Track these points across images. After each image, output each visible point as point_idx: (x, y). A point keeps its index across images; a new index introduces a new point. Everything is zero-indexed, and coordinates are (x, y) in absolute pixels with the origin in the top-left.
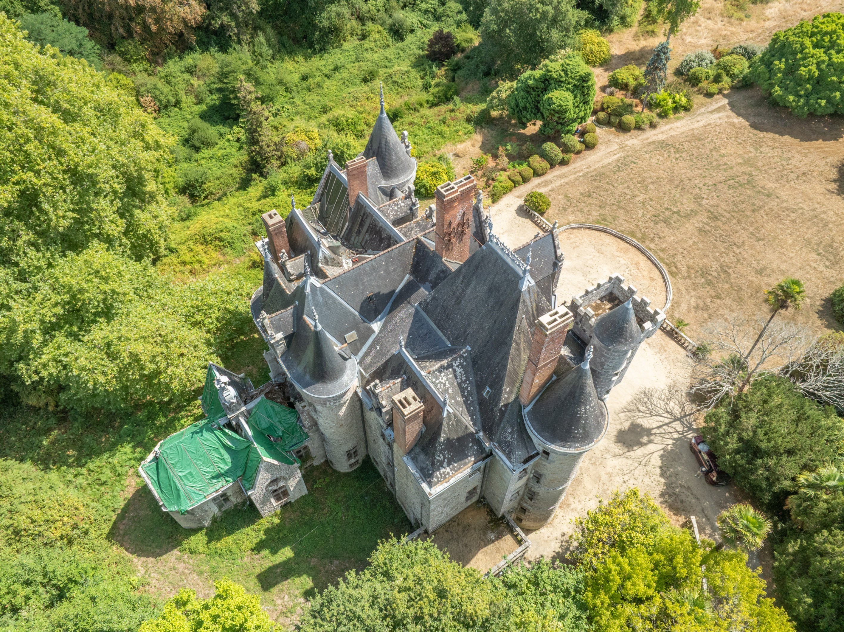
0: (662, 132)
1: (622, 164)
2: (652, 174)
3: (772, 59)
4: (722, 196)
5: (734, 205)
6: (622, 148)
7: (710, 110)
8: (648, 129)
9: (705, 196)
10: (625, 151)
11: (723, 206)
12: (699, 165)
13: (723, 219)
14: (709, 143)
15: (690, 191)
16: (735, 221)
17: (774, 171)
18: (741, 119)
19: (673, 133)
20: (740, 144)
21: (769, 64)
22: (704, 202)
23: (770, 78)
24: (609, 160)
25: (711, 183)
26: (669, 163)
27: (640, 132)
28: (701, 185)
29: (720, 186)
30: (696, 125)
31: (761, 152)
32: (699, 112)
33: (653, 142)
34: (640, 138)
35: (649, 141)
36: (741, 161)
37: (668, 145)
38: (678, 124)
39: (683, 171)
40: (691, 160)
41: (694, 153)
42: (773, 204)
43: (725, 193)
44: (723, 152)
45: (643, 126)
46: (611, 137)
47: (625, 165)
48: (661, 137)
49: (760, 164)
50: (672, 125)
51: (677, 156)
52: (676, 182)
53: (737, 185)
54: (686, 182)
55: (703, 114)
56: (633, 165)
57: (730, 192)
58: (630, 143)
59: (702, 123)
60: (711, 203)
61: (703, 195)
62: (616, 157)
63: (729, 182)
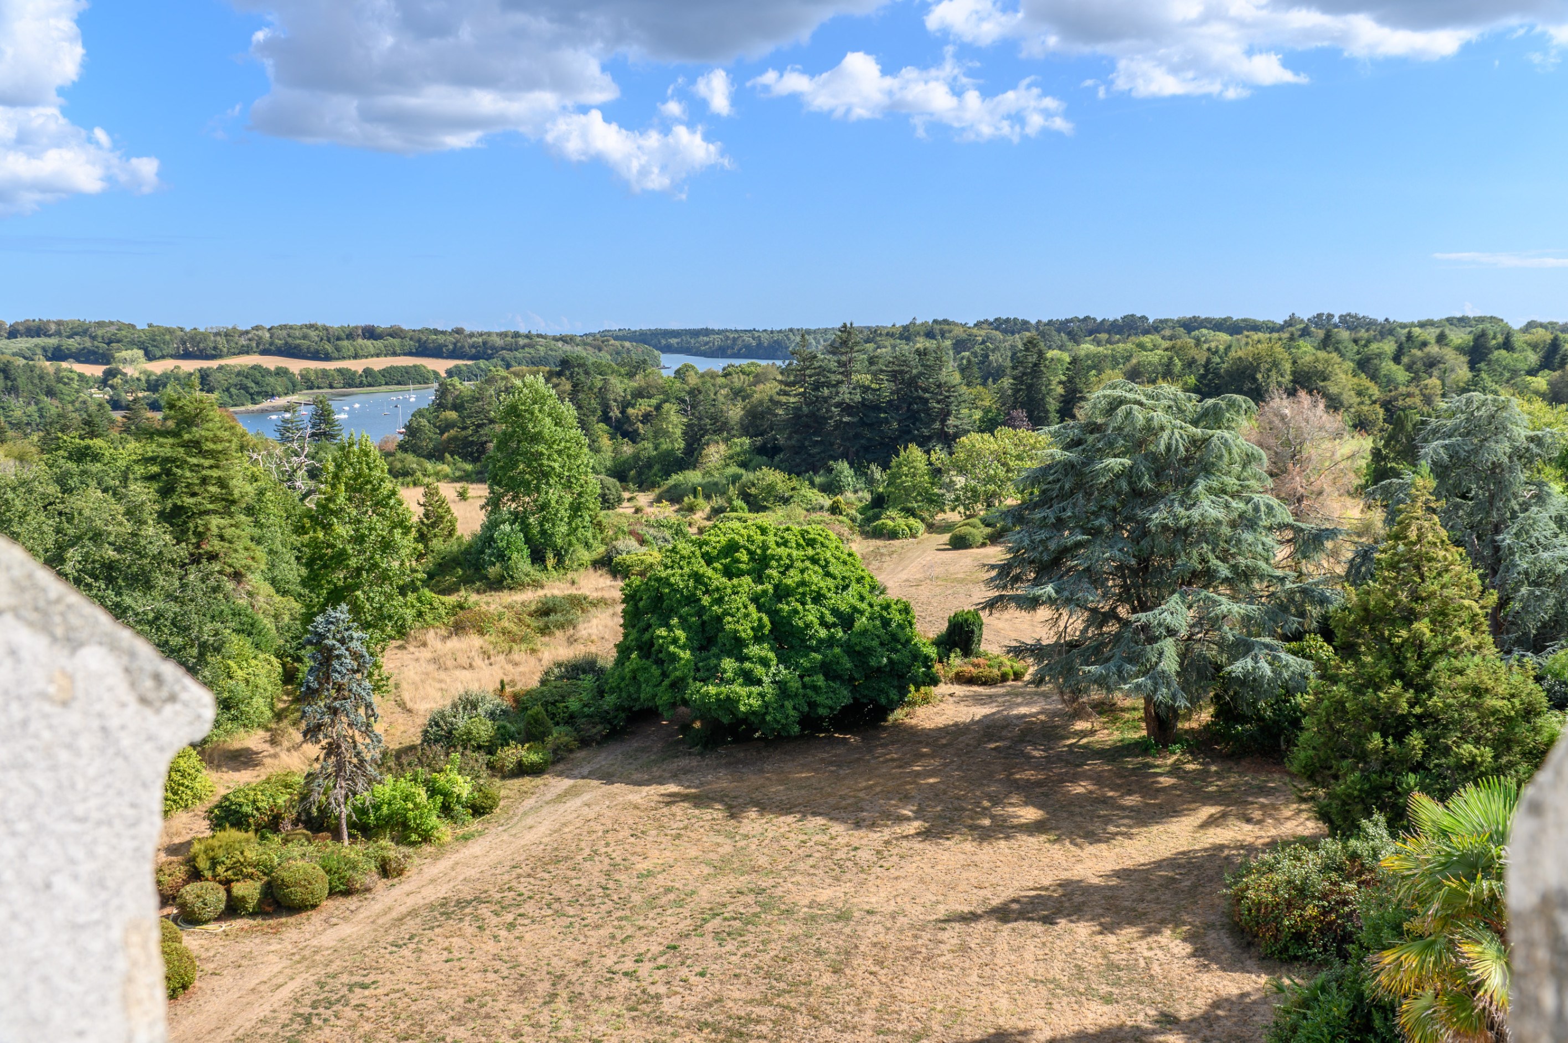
0: (432, 881)
1: (314, 1005)
2: (443, 995)
3: (647, 636)
4: (714, 968)
5: (768, 975)
6: (302, 958)
7: (549, 797)
8: (381, 883)
9: (662, 990)
10: (314, 964)
11: (736, 992)
12: (591, 918)
13: (763, 1029)
14: (590, 858)
15: (604, 992)
16: (802, 1020)
17: (811, 861)
18: (645, 790)
19: (472, 873)
20: (678, 836)
21: (647, 648)
22: (668, 1006)
23: (664, 675)
24: (263, 1010)
25: (655, 949)
26: (491, 947)
27: (352, 902)
28: (629, 965)
29: (691, 945)
30: (530, 837)
31: (746, 837)
32: (521, 810)
33: (413, 913)
34: (362, 914)
35: (394, 914)
36: (707, 870)
37: (461, 904)
38: (475, 848)
39: (546, 952)
40: (559, 914)
41: (558, 893)
42: (871, 932)
43: (717, 958)
44: (642, 866)
45: (360, 880)
46: (251, 944)
47: (330, 1004)
48: (433, 894)
49: (763, 861)
50: (455, 857)
51: (510, 918)
52: (543, 988)
53: (737, 924)
54: (574, 974)
55: (535, 809)
56: (357, 997)
57: (730, 947)
58: (329, 938)
59: (543, 829)
60: (693, 1000)
61: (652, 990)
62: (285, 993)
63: (709, 926)
